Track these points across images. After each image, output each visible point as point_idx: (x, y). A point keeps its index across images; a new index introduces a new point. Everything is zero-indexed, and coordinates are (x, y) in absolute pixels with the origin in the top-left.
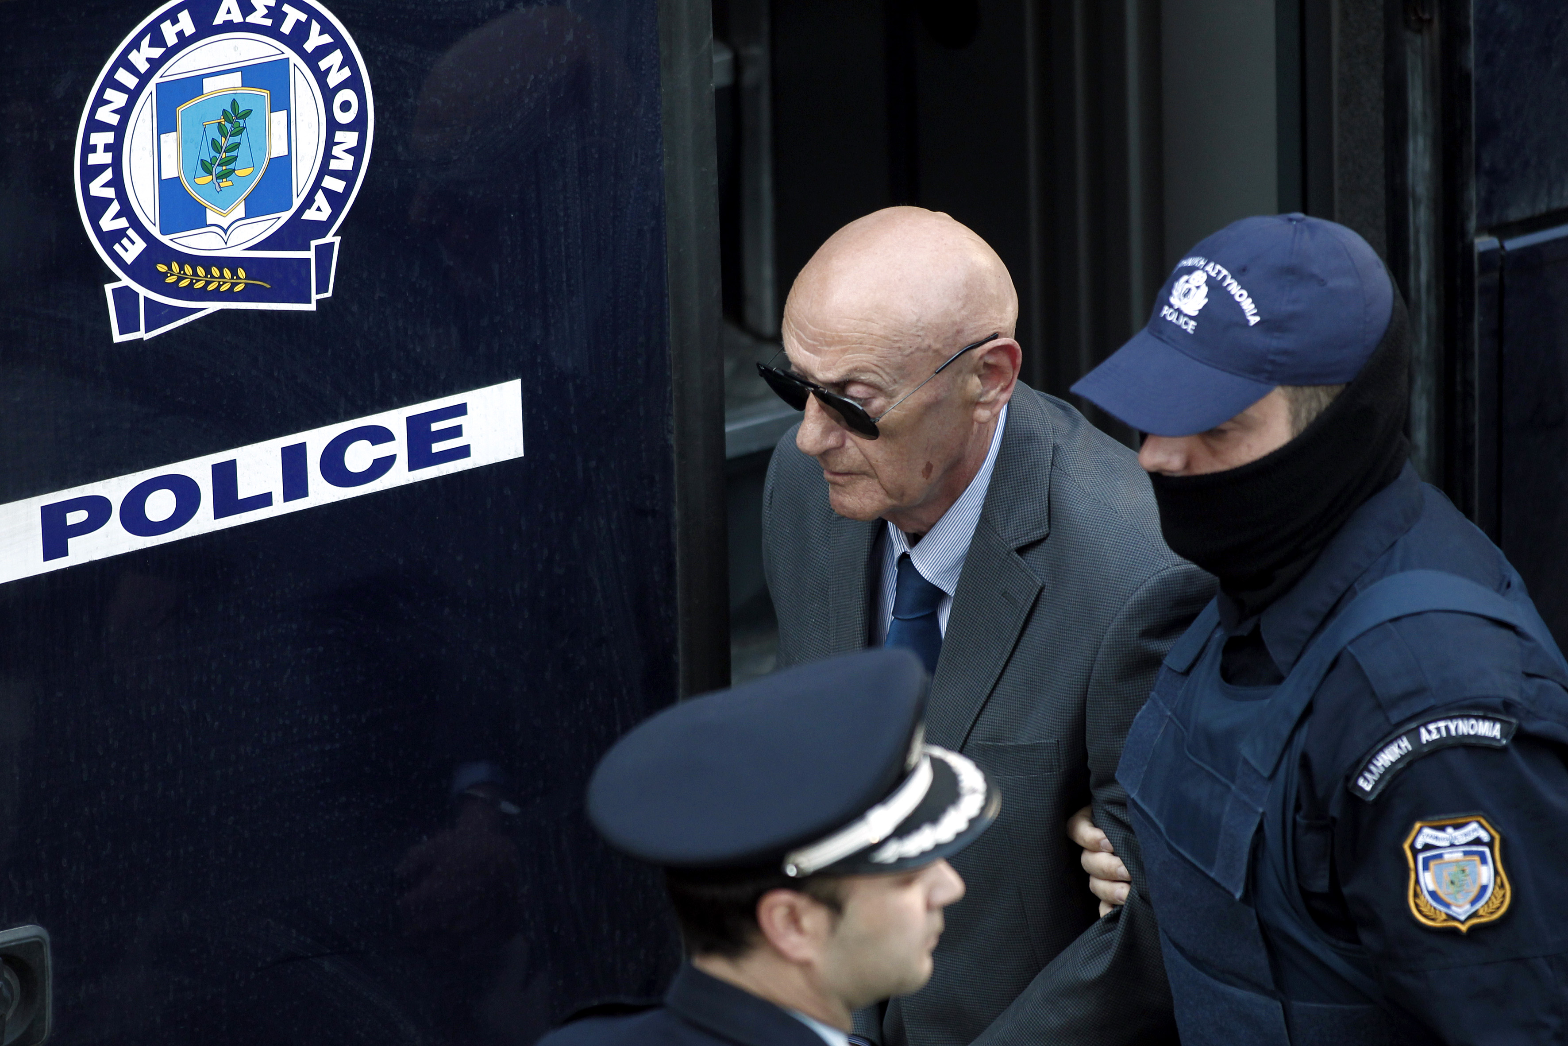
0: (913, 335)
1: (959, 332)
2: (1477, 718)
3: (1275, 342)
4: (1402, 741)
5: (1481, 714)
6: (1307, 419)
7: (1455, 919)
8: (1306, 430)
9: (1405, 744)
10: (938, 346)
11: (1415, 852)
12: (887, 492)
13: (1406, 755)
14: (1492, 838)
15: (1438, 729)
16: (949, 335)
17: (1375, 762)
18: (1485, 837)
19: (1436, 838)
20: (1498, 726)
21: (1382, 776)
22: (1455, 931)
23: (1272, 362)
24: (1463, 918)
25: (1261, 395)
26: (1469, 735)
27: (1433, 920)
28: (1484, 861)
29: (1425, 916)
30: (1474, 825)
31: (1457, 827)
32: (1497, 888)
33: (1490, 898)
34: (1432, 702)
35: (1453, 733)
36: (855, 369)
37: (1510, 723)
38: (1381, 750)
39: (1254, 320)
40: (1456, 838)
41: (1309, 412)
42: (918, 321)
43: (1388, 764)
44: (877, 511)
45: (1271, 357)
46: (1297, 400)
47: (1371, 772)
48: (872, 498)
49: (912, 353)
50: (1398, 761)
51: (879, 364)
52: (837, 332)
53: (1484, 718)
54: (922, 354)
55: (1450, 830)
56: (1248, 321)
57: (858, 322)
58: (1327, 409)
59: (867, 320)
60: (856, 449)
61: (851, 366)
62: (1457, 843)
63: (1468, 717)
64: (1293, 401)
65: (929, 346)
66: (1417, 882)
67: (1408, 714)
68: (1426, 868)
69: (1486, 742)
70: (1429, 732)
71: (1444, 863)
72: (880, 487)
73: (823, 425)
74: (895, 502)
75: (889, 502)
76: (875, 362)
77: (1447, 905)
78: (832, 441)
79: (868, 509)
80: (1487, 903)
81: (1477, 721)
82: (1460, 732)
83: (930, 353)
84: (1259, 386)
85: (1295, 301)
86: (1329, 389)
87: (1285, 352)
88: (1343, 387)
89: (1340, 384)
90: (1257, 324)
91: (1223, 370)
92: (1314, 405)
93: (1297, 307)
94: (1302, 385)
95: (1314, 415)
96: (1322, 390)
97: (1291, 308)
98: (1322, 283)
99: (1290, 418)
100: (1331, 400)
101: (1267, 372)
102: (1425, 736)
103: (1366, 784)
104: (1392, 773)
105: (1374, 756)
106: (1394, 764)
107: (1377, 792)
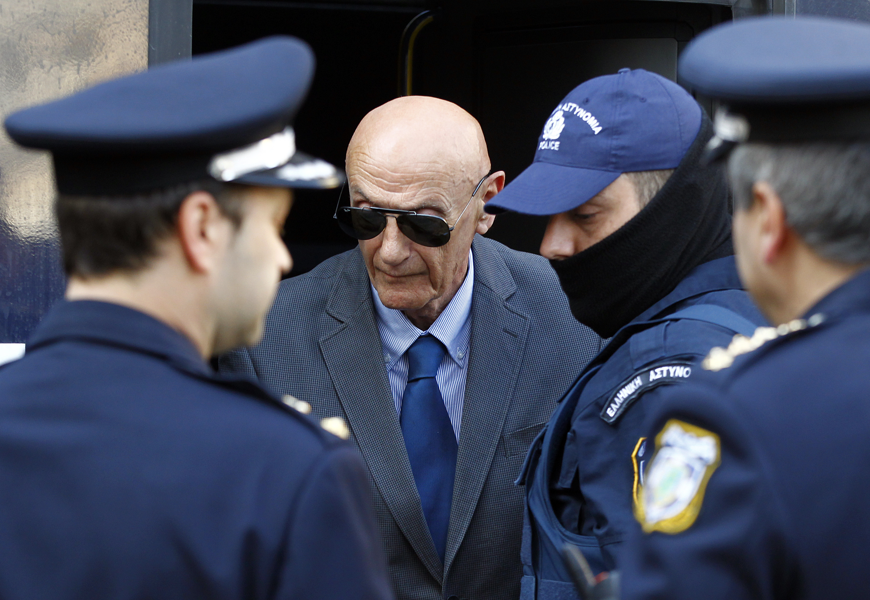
0: (460, 171)
3: (615, 142)
4: (637, 380)
6: (650, 196)
8: (650, 203)
9: (638, 382)
12: (433, 285)
13: (638, 388)
15: (662, 372)
17: (618, 395)
21: (622, 404)
23: (615, 156)
25: (613, 180)
35: (672, 375)
36: (428, 199)
38: (624, 387)
39: (597, 130)
41: (650, 191)
43: (625, 397)
45: (614, 152)
46: (639, 182)
47: (616, 404)
48: (424, 289)
49: (460, 184)
50: (633, 394)
51: (443, 193)
52: (415, 173)
54: (464, 184)
56: (594, 132)
57: (429, 164)
58: (664, 188)
59: (434, 163)
60: (418, 257)
63: (685, 365)
64: (637, 184)
65: (468, 178)
67: (645, 362)
70: (656, 373)
72: (429, 281)
73: (402, 241)
74: (435, 292)
75: (433, 292)
76: (440, 192)
79: (422, 298)
82: (676, 375)
83: (468, 184)
84: (607, 173)
85: (625, 114)
86: (662, 173)
87: (623, 148)
88: (672, 171)
89: (670, 169)
90: (600, 132)
91: (582, 168)
92: (653, 185)
93: (627, 117)
94: (640, 171)
95: (654, 193)
96: (657, 174)
97: (622, 118)
98: (643, 100)
99: (637, 196)
100: (665, 181)
101: (613, 163)
102: (653, 376)
103: (611, 411)
104: (627, 402)
105: (618, 392)
106: (630, 396)
107: (616, 416)
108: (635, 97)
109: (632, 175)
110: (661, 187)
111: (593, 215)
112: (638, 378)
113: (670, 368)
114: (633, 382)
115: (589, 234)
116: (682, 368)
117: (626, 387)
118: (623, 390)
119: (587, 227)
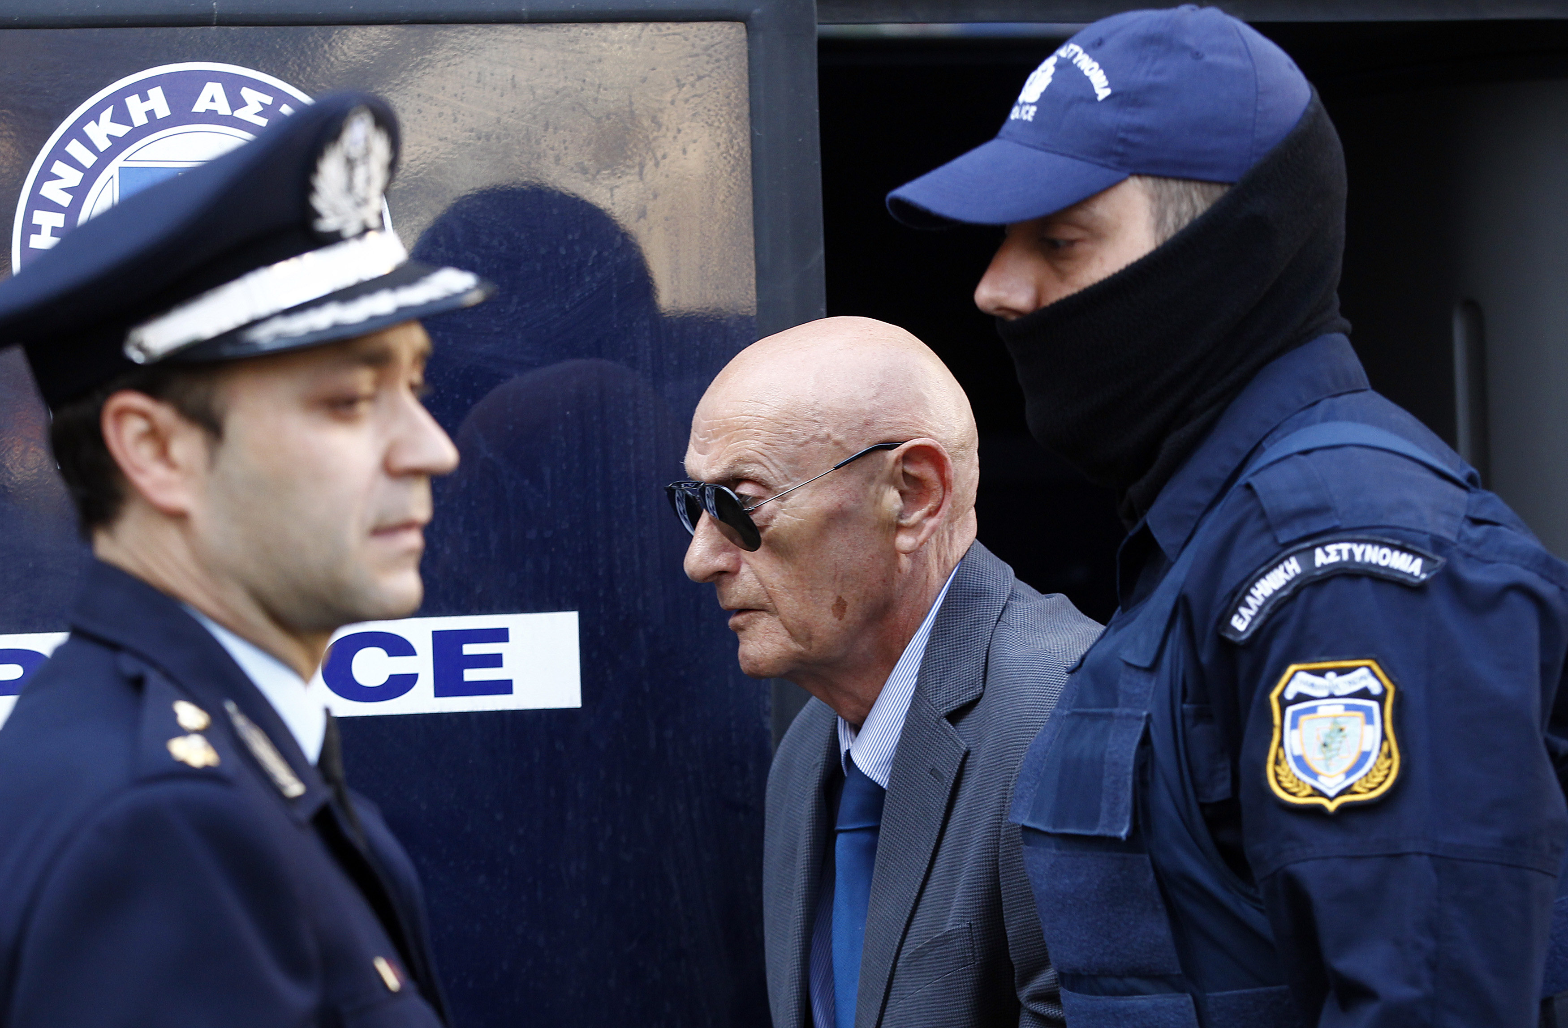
0: (808, 419)
1: (867, 424)
2: (1393, 547)
3: (1128, 118)
4: (1290, 563)
5: (1397, 542)
6: (1176, 225)
7: (1322, 794)
9: (1293, 566)
10: (839, 437)
11: (1284, 704)
12: (790, 632)
13: (1293, 580)
14: (1385, 691)
15: (1339, 552)
16: (855, 425)
17: (1253, 591)
18: (1376, 689)
19: (1312, 685)
20: (1419, 562)
21: (1261, 608)
22: (1319, 810)
23: (1124, 142)
24: (1331, 793)
26: (1377, 565)
27: (1294, 794)
28: (1369, 720)
29: (1285, 789)
30: (1364, 671)
31: (1341, 672)
32: (1382, 758)
33: (1371, 770)
34: (1337, 522)
35: (1358, 558)
36: (740, 460)
37: (1436, 561)
38: (1263, 576)
39: (1103, 94)
40: (1337, 686)
42: (816, 403)
43: (1269, 593)
44: (779, 658)
47: (1248, 606)
48: (772, 641)
49: (807, 442)
50: (1283, 588)
51: (766, 452)
52: (724, 418)
53: (1403, 549)
54: (819, 445)
55: (1331, 675)
56: (1097, 95)
57: (747, 404)
59: (756, 402)
60: (751, 575)
61: (734, 456)
62: (1337, 693)
63: (1382, 545)
65: (829, 436)
66: (1281, 744)
67: (1302, 533)
68: (1295, 725)
69: (1400, 576)
70: (1327, 554)
71: (1317, 718)
72: (781, 626)
73: (712, 541)
74: (799, 648)
75: (795, 647)
76: (761, 450)
77: (1314, 775)
78: (721, 562)
79: (769, 655)
80: (1366, 775)
81: (1392, 551)
82: (1367, 559)
83: (830, 445)
84: (1107, 172)
85: (1158, 73)
86: (1206, 188)
87: (1140, 130)
88: (1226, 189)
89: (1221, 183)
90: (1108, 98)
91: (1063, 154)
92: (1185, 207)
93: (1160, 79)
94: (1166, 177)
95: (1186, 221)
96: (1196, 189)
97: (1151, 78)
98: (1197, 56)
99: (1153, 221)
100: (1209, 205)
101: (1117, 154)
102: (1320, 558)
103: (1241, 621)
104: (1272, 603)
105: (1253, 585)
106: (1276, 592)
107: (1252, 629)
108: (1185, 48)
109: (1150, 182)
110: (1200, 212)
111: (1072, 243)
112: (1293, 560)
113: (1354, 547)
114: (1281, 567)
115: (1062, 276)
116: (1377, 548)
117: (1268, 577)
118: (1263, 581)
119: (1062, 265)
